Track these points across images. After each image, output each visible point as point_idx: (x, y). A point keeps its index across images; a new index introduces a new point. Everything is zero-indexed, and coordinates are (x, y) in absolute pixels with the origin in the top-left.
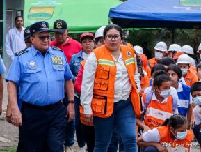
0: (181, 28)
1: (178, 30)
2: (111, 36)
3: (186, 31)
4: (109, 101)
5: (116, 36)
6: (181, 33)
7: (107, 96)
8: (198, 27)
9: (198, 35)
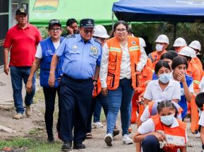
0: (183, 22)
1: (180, 24)
2: (119, 30)
3: (188, 25)
4: (116, 78)
5: (123, 29)
6: (182, 27)
7: (115, 74)
8: (199, 21)
9: (200, 29)
